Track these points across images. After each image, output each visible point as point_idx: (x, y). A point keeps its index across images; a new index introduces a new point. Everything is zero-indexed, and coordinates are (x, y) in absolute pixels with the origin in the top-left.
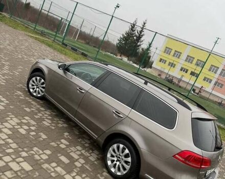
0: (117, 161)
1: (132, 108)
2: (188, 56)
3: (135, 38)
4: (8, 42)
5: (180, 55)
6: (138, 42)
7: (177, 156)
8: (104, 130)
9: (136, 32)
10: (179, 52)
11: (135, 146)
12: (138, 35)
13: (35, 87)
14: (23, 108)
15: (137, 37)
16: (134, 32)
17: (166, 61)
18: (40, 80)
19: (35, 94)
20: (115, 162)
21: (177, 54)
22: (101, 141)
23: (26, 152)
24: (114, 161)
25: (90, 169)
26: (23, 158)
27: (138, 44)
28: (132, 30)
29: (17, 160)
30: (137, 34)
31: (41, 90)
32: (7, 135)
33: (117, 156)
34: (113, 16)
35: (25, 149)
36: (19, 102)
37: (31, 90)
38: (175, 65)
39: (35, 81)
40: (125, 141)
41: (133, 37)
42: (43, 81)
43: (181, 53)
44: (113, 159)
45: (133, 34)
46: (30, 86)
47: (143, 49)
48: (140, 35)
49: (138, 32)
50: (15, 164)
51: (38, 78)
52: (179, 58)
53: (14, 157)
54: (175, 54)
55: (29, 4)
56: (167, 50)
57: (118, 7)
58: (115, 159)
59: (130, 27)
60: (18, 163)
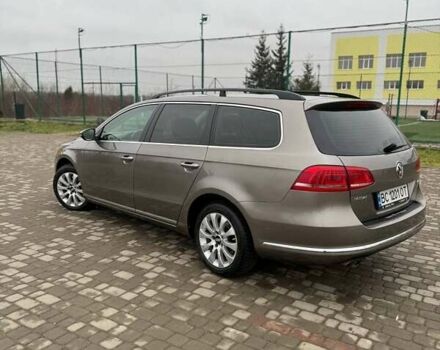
0: (217, 246)
1: (209, 144)
2: (388, 56)
3: (274, 66)
4: (33, 154)
5: (372, 62)
6: (283, 71)
7: (298, 184)
8: (181, 203)
9: (271, 54)
10: (367, 57)
11: (229, 201)
12: (278, 59)
13: (69, 192)
14: (51, 229)
15: (276, 63)
16: (268, 57)
17: (349, 83)
18: (71, 176)
19: (73, 205)
20: (215, 248)
21: (366, 62)
22: (184, 224)
23: (51, 282)
24: (212, 247)
25: (174, 276)
26: (44, 290)
27: (285, 74)
28: (261, 54)
29: (32, 295)
30: (274, 58)
31: (81, 194)
32: (17, 269)
33: (214, 238)
34: (203, 40)
35: (49, 279)
36: (46, 223)
37: (65, 200)
38: (370, 83)
39: (65, 183)
40: (217, 205)
41: (269, 66)
42: (75, 176)
43: (372, 56)
44: (209, 244)
45: (267, 62)
46: (61, 193)
47: (297, 81)
48: (280, 57)
49: (275, 55)
50: (28, 301)
51: (67, 174)
52: (371, 66)
53: (25, 293)
54: (360, 63)
55: (70, 89)
56: (344, 62)
57: (206, 19)
58: (213, 243)
59: (257, 51)
60: (34, 299)
